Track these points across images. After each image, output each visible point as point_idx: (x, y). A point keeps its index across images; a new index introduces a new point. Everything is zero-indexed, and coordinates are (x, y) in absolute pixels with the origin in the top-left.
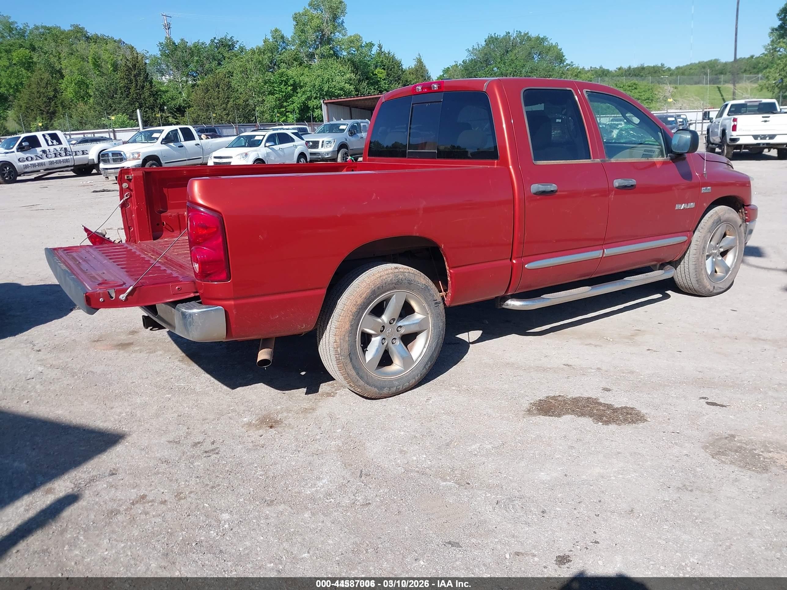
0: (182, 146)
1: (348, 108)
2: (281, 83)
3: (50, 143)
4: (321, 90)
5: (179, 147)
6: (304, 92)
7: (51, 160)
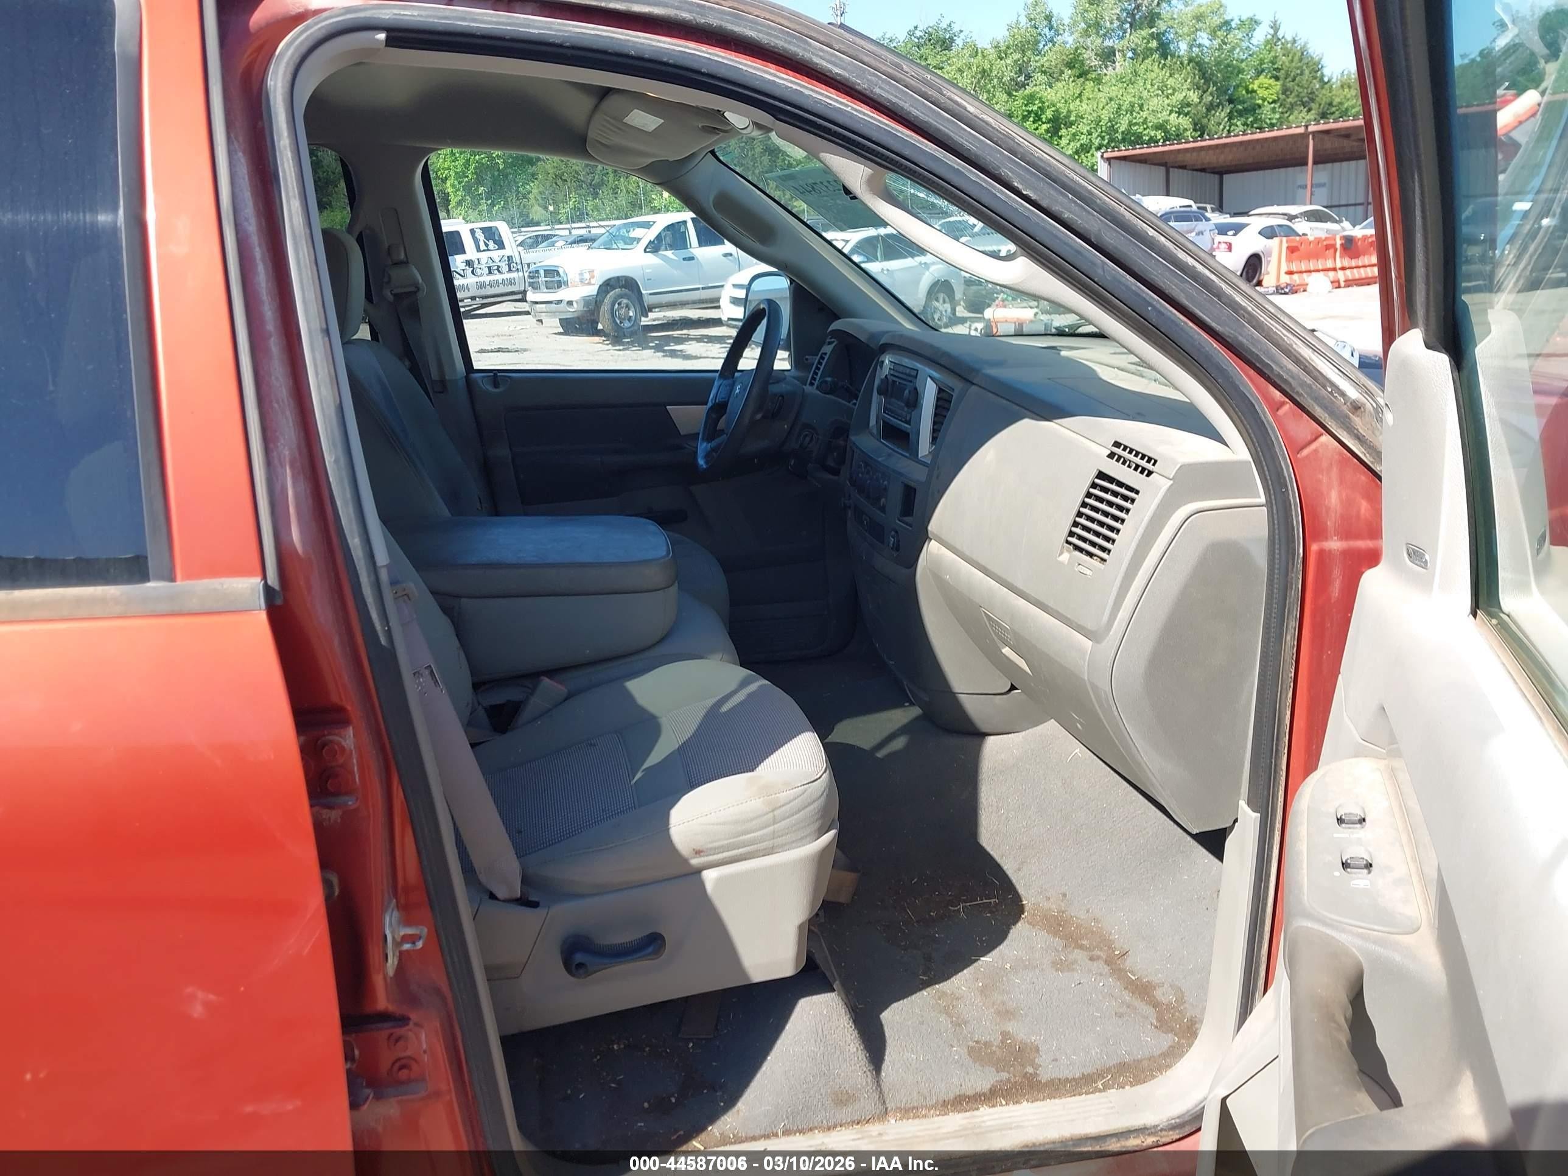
0: (692, 258)
1: (1163, 169)
2: (1025, 118)
3: (483, 247)
4: (1112, 129)
5: (684, 259)
6: (1074, 135)
7: (482, 279)
